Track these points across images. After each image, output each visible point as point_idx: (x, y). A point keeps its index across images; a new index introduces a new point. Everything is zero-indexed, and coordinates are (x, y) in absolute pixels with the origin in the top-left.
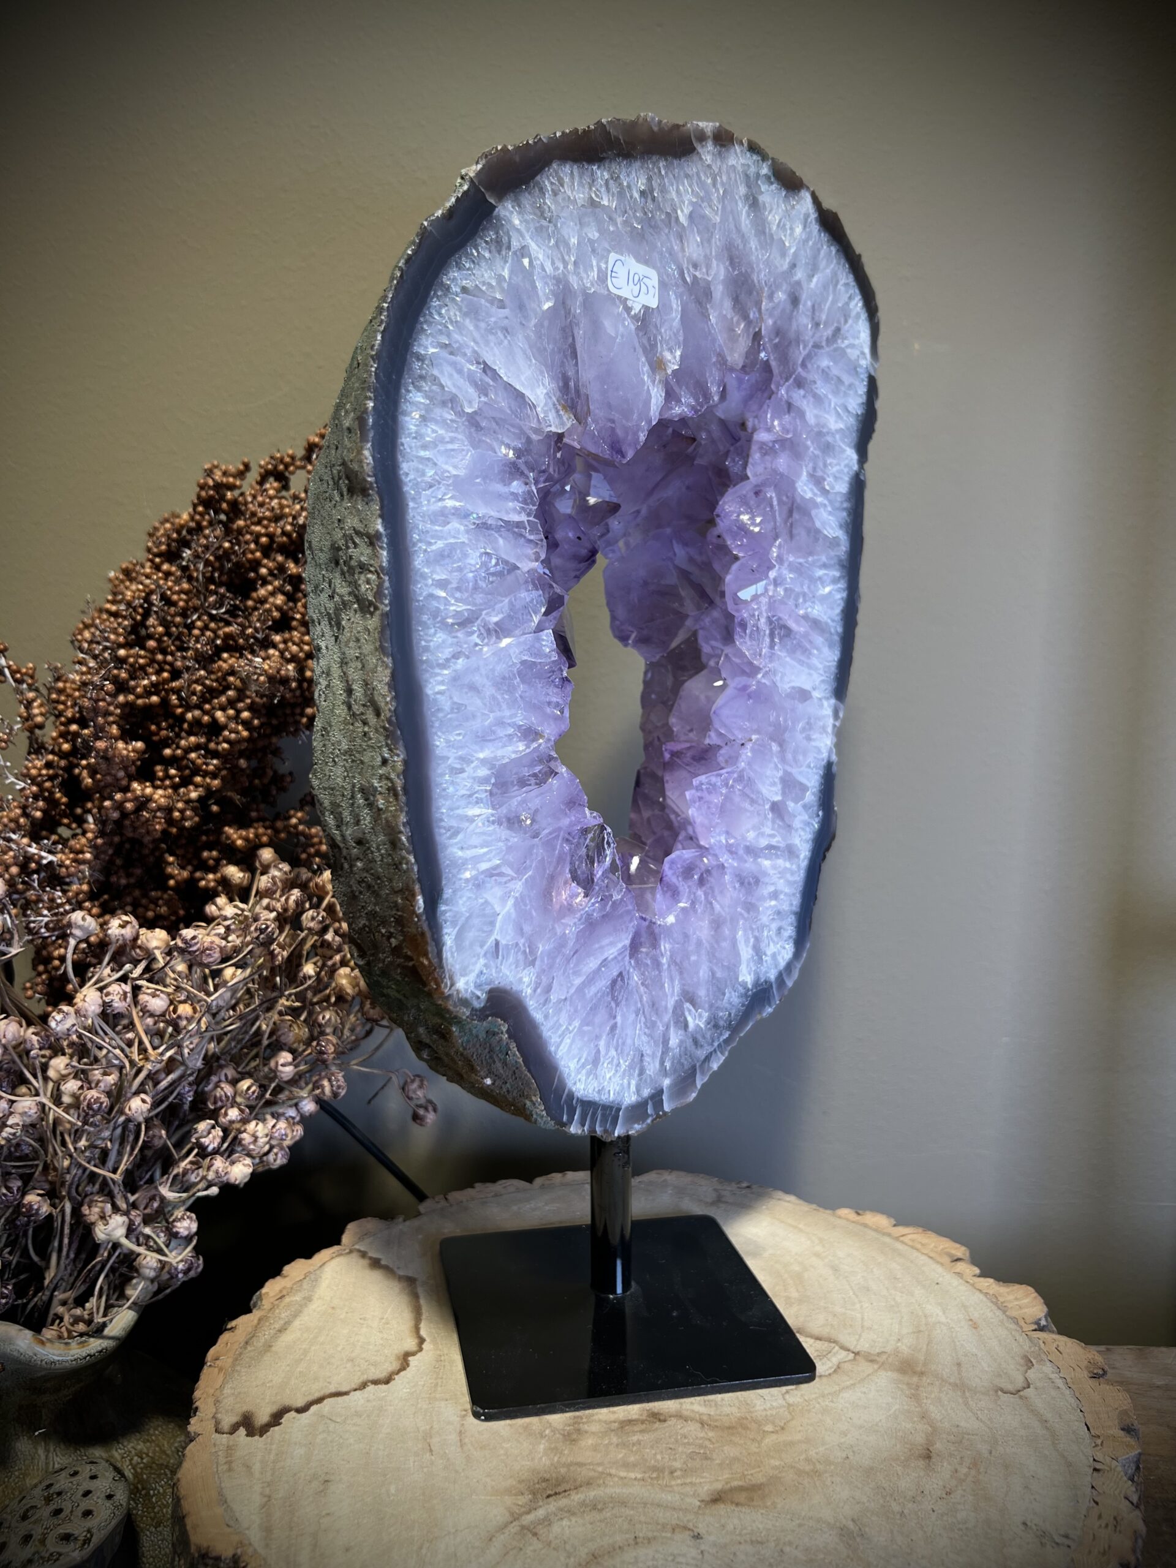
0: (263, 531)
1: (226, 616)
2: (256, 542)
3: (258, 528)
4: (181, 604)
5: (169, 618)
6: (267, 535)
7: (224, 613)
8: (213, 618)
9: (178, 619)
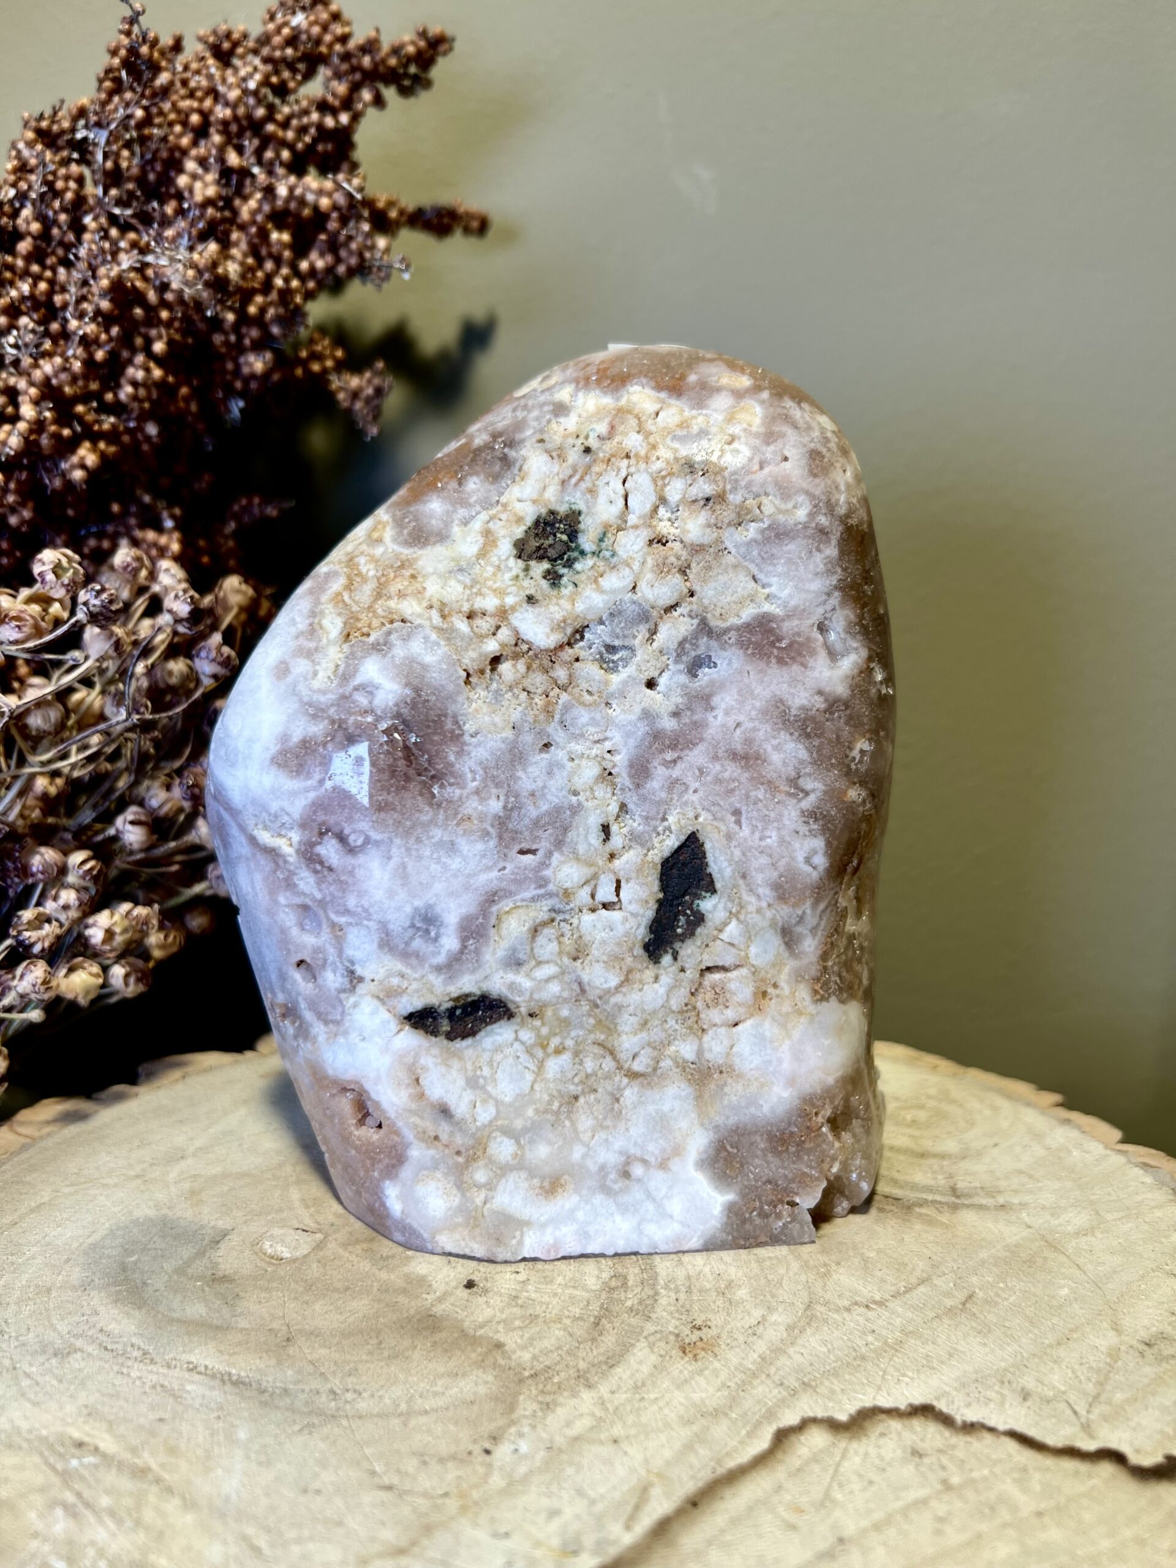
0: (195, 104)
1: (134, 221)
2: (185, 123)
3: (186, 104)
4: (69, 196)
5: (51, 213)
6: (200, 112)
7: (133, 216)
8: (113, 220)
9: (63, 217)
